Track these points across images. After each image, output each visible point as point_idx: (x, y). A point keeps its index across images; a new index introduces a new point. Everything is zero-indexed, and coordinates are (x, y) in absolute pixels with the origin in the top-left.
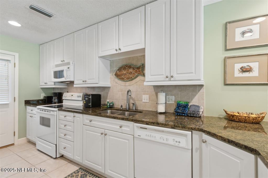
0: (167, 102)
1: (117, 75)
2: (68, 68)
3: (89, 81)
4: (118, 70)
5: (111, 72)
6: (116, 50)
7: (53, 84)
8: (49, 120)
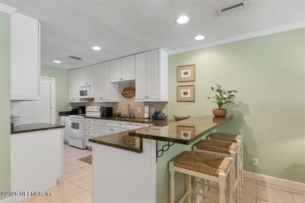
0: (151, 112)
1: (123, 94)
2: (90, 89)
3: (104, 98)
4: (123, 91)
5: (119, 92)
6: (120, 79)
7: (79, 100)
8: (78, 124)
